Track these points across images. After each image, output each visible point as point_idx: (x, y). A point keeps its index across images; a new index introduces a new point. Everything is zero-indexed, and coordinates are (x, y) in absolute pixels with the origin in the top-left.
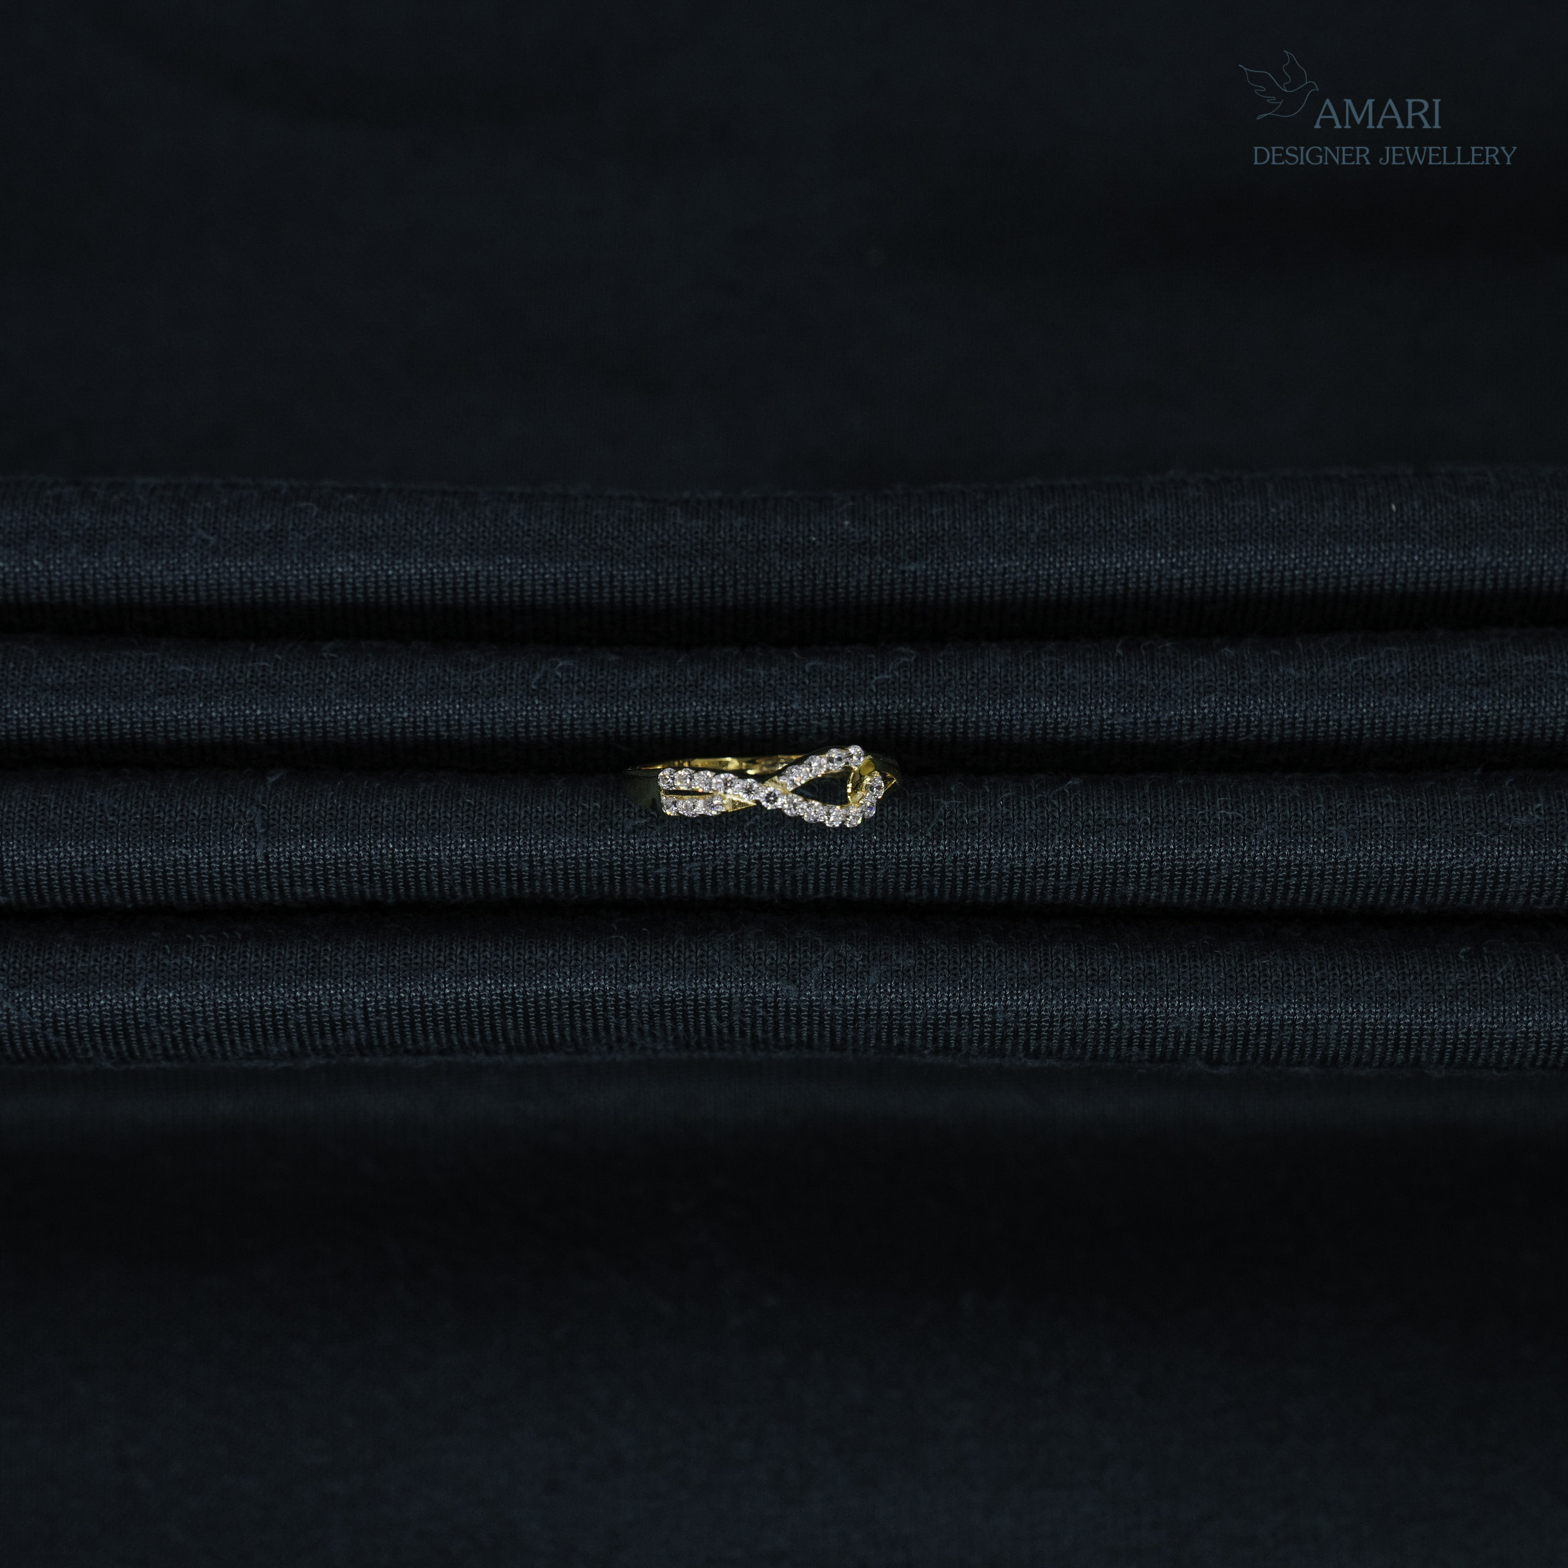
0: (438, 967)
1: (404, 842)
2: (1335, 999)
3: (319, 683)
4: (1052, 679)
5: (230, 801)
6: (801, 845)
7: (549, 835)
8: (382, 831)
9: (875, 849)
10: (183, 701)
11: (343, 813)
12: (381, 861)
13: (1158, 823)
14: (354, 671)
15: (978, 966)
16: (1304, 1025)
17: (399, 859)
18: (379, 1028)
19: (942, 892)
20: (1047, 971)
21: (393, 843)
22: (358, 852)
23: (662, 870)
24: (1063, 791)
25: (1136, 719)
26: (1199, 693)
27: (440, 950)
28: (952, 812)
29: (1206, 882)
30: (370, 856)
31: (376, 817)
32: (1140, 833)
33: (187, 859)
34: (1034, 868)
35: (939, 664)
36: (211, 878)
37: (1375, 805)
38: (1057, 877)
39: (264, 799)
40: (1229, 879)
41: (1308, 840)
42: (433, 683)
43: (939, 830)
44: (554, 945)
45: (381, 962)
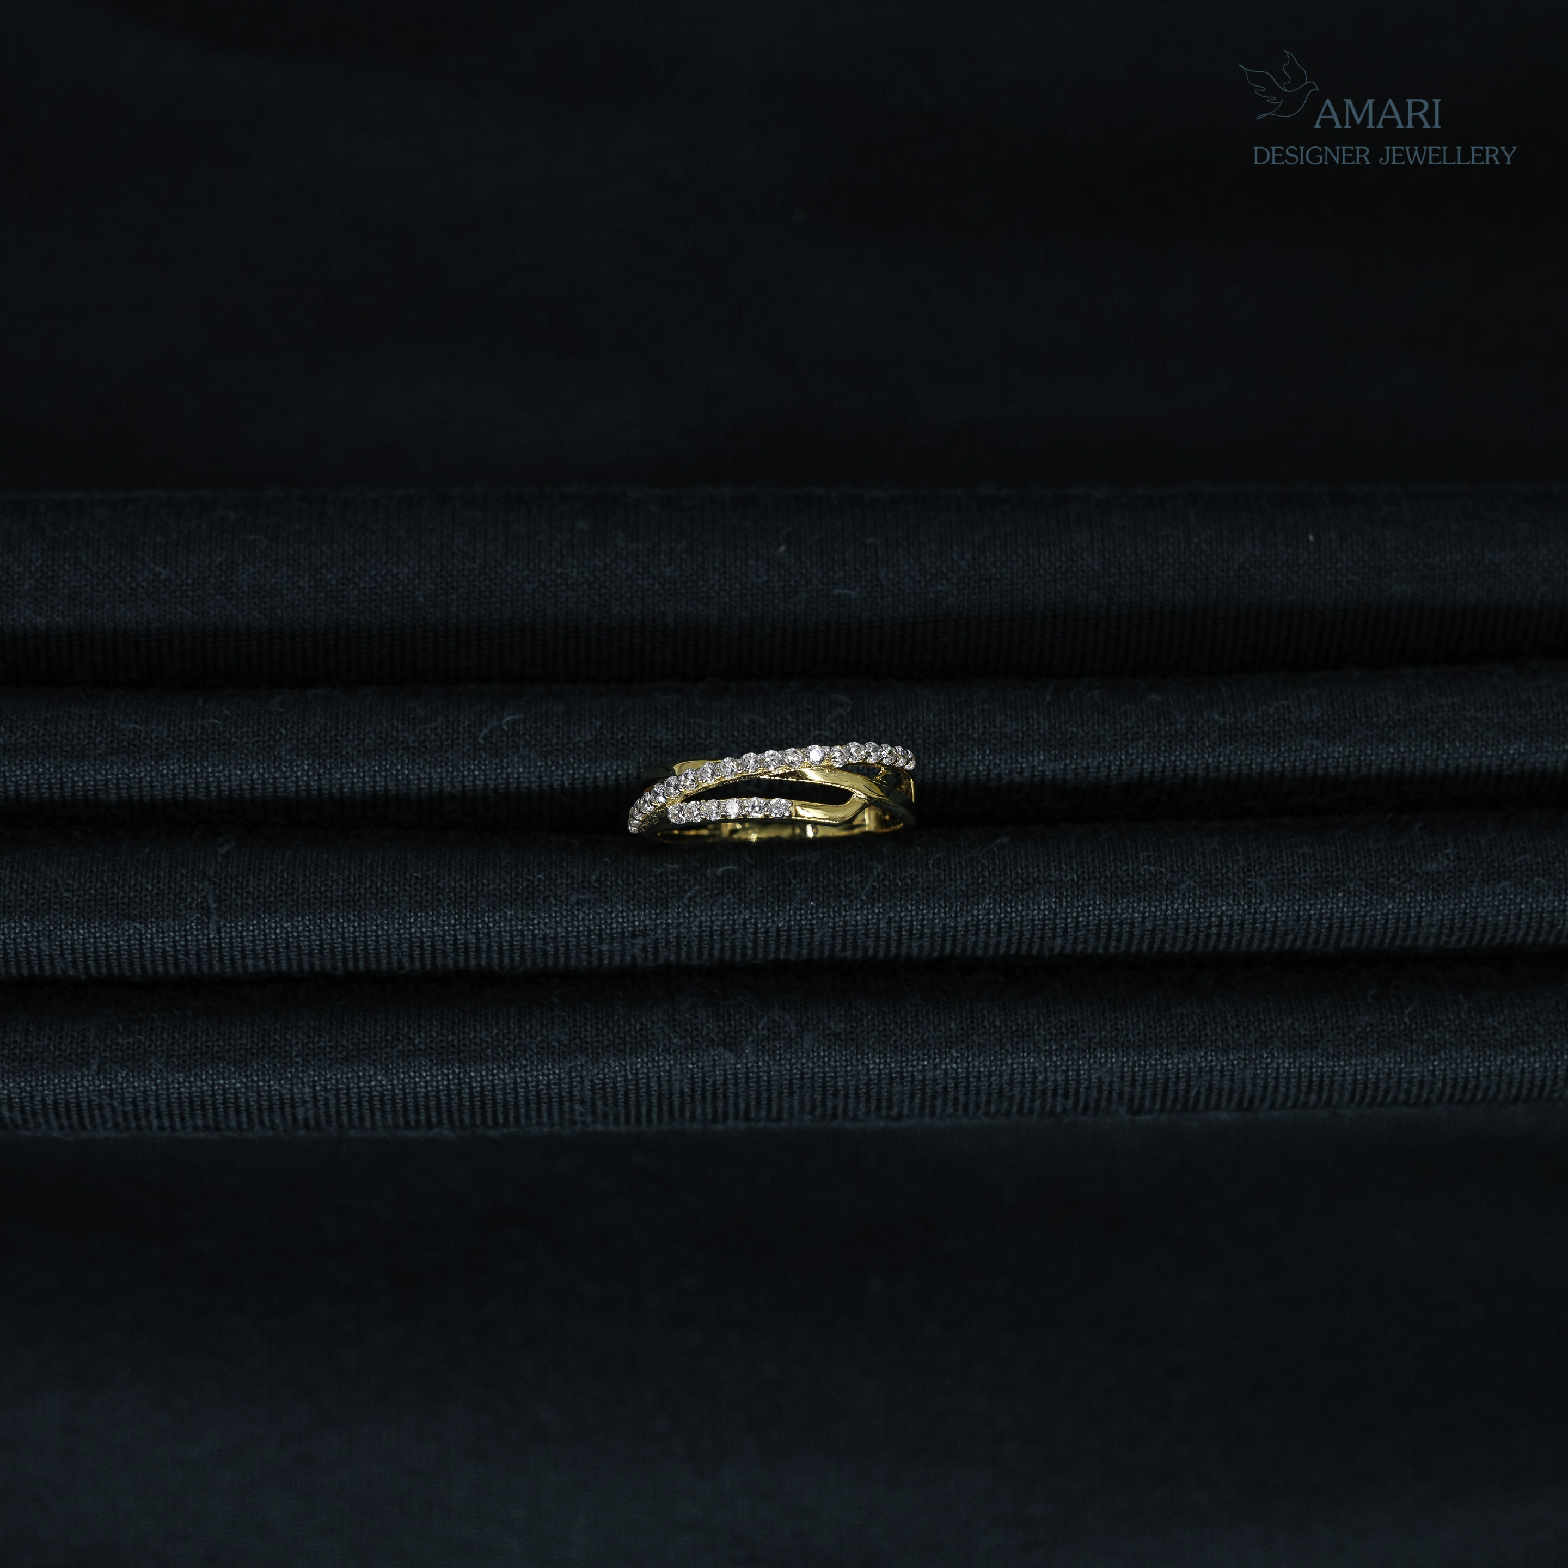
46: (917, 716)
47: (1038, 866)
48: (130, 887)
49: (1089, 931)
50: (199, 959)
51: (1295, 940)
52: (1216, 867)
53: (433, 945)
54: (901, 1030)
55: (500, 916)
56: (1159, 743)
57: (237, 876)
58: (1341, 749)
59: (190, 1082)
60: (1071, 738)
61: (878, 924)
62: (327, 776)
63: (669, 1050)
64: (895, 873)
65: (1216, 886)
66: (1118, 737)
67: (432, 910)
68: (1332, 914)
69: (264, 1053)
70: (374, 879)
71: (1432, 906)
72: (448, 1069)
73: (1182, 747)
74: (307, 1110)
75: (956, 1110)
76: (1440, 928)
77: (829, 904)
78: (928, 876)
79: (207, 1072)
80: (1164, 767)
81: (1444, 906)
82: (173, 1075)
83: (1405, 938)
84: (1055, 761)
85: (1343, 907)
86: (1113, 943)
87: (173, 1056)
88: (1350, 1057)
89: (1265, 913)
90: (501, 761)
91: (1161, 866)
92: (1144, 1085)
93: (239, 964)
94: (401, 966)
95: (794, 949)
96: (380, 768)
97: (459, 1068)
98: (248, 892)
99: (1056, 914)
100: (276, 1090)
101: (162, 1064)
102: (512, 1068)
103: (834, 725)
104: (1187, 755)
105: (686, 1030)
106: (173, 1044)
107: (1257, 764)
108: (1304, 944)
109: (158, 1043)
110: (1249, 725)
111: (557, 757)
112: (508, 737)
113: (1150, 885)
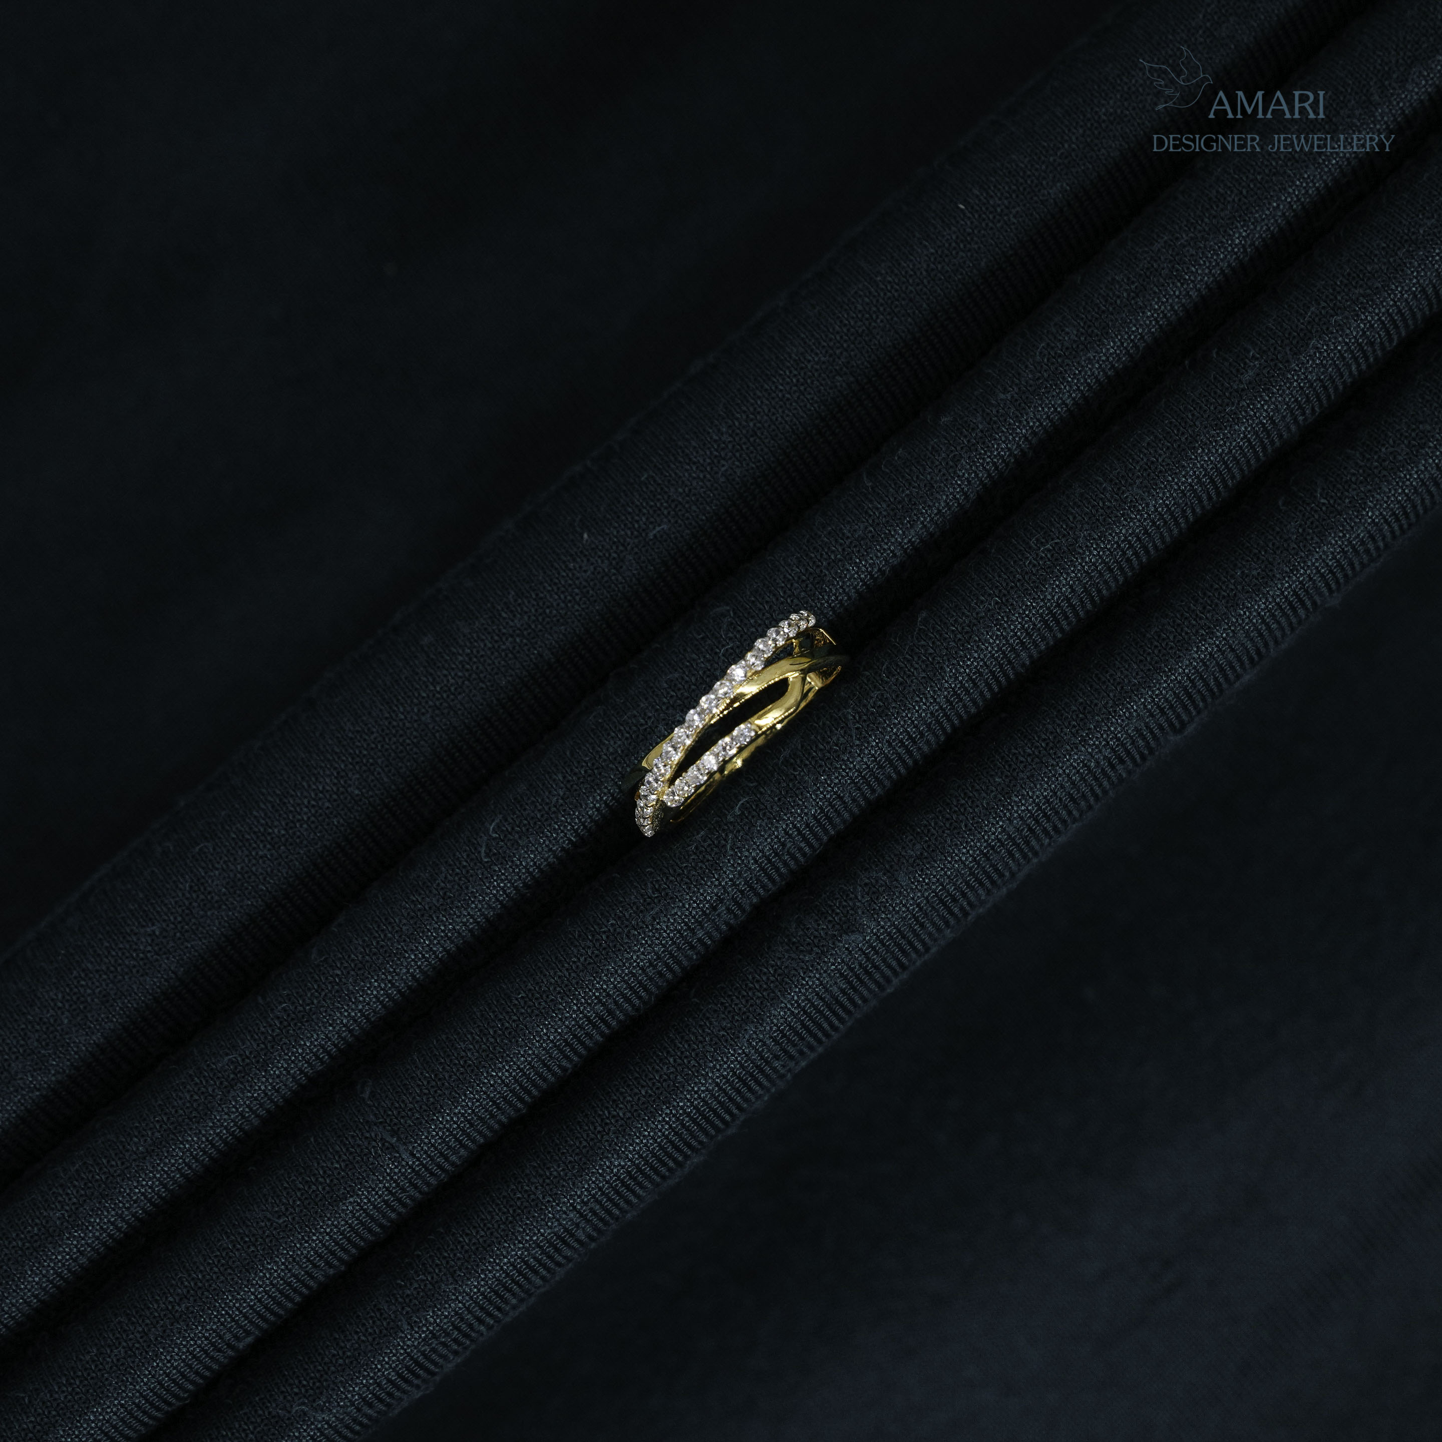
46: (785, 577)
47: (963, 613)
48: (322, 1177)
49: (1039, 629)
50: (415, 1187)
51: (1193, 511)
52: (1093, 506)
53: (575, 1036)
54: (963, 814)
55: (606, 975)
56: (976, 450)
57: (392, 1104)
58: (1112, 344)
59: (483, 1280)
60: (910, 500)
61: (882, 753)
62: (397, 978)
63: (808, 968)
64: (865, 706)
65: (1104, 520)
66: (944, 471)
67: (553, 1011)
68: (1205, 470)
69: (518, 1215)
70: (493, 1024)
71: (1274, 403)
72: (661, 1115)
73: (995, 439)
74: (583, 1229)
75: (1051, 837)
76: (1292, 414)
77: (836, 768)
78: (890, 688)
79: (489, 1262)
80: (994, 464)
81: (1281, 396)
82: (467, 1285)
83: (1272, 442)
84: (912, 526)
85: (1209, 458)
86: (1064, 623)
87: (455, 1271)
88: (1305, 562)
89: (1156, 510)
90: (512, 861)
91: (1053, 539)
92: (1171, 707)
93: (446, 1166)
94: (564, 1069)
95: (837, 820)
96: (430, 941)
97: (667, 1108)
98: (410, 1110)
99: (1005, 638)
100: (549, 1234)
101: (452, 1284)
102: (705, 1076)
103: (730, 635)
104: (1004, 442)
105: (809, 944)
106: (447, 1263)
107: (1059, 405)
108: (1203, 507)
109: (437, 1271)
110: (1031, 382)
111: (550, 825)
112: (502, 841)
113: (1056, 560)
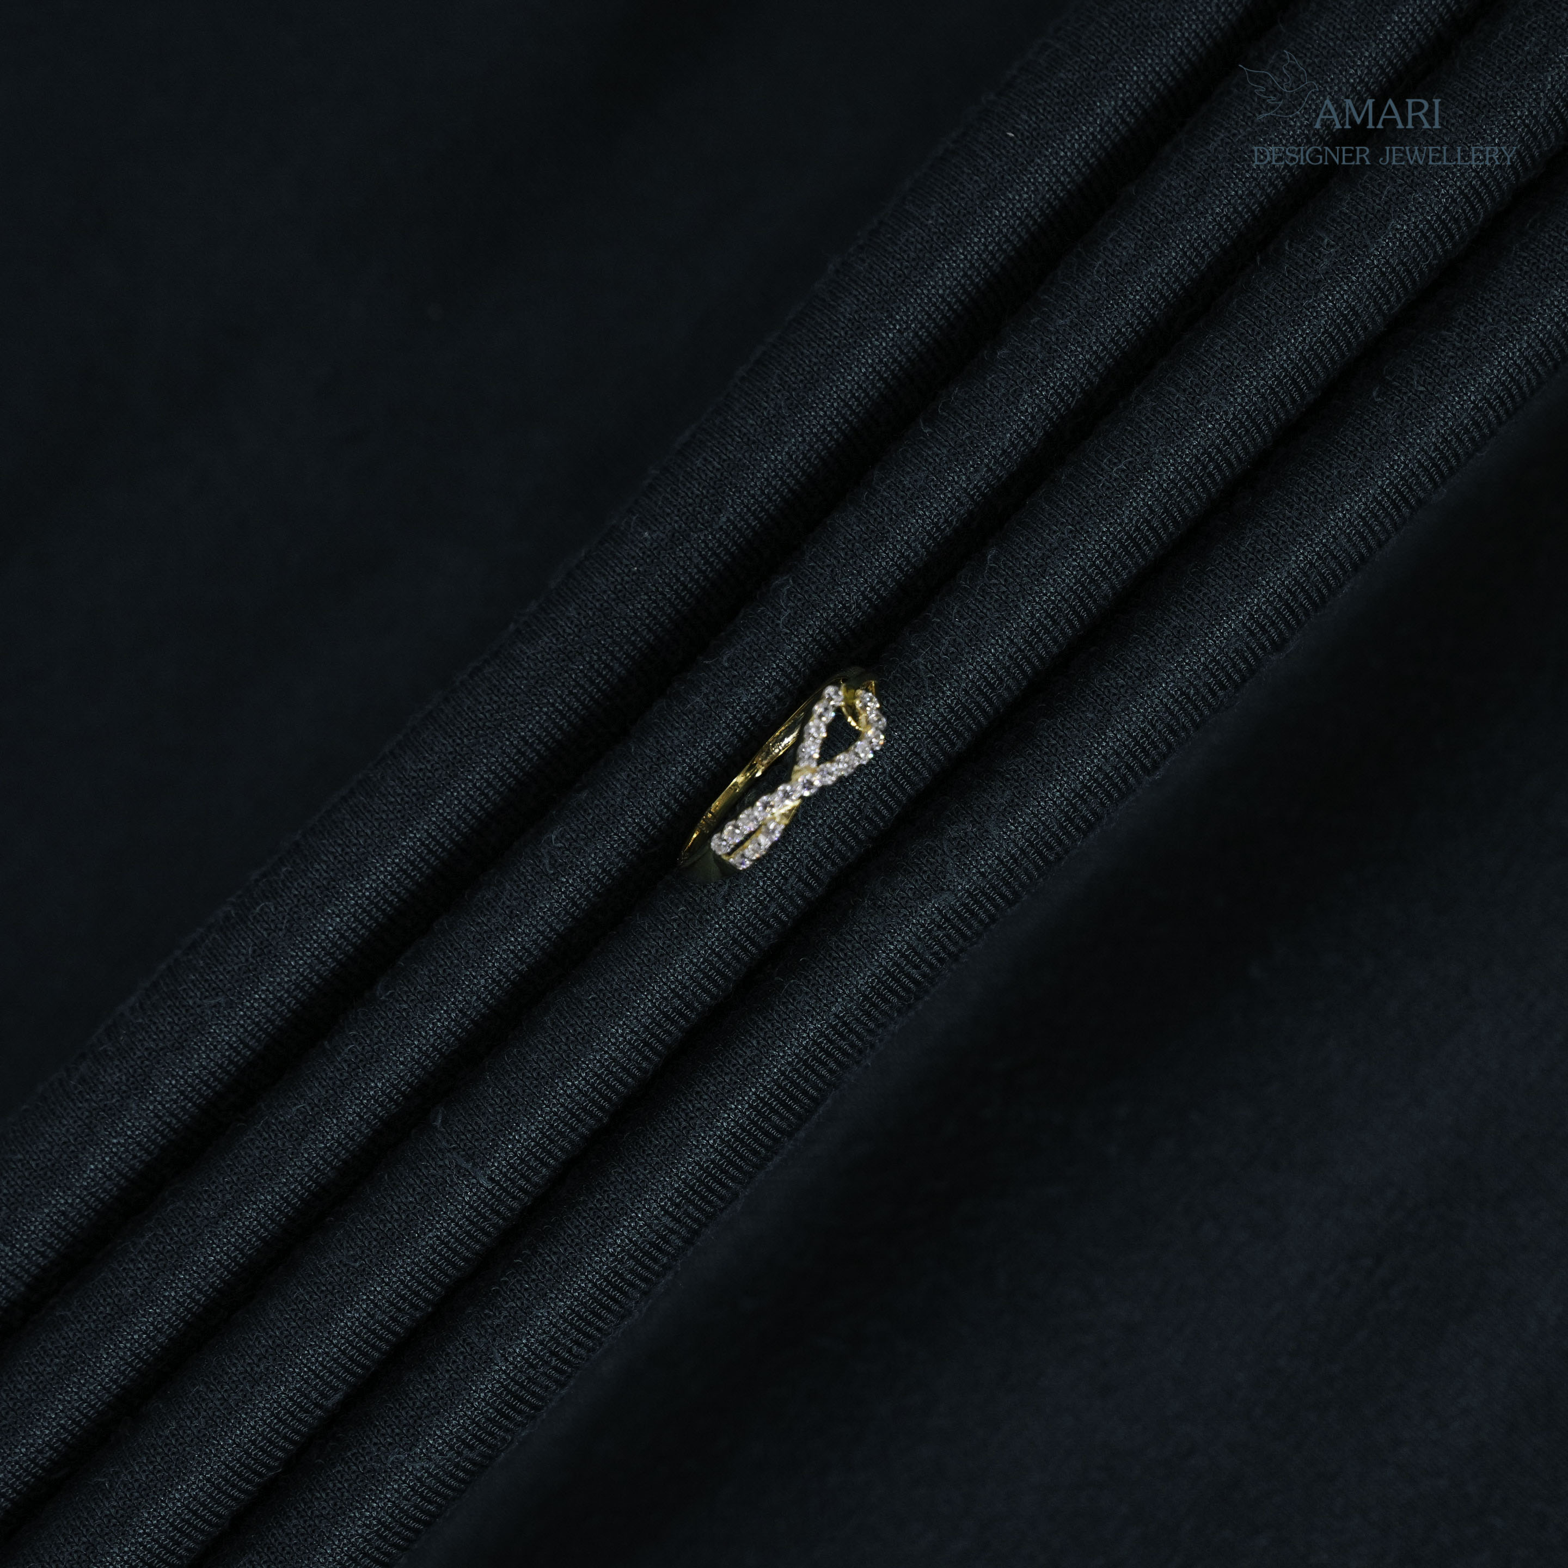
0: (688, 1132)
1: (576, 1071)
2: (1323, 518)
3: (401, 1022)
4: (902, 497)
5: (426, 1167)
6: (851, 792)
7: (670, 964)
8: (553, 1080)
9: (904, 741)
10: (319, 1131)
11: (513, 1096)
12: (573, 1101)
13: (1079, 523)
14: (415, 989)
15: (1057, 750)
16: (1320, 558)
17: (584, 1086)
18: (689, 1216)
19: (979, 724)
20: (1107, 703)
21: (569, 1080)
22: (551, 1111)
23: (773, 908)
24: (991, 568)
25: (987, 465)
26: (1013, 403)
27: (677, 1119)
28: (930, 661)
29: (1152, 528)
30: (562, 1105)
31: (539, 1074)
32: (1074, 543)
33: (438, 1238)
34: (1026, 641)
35: (813, 567)
36: (468, 1233)
37: (1214, 356)
38: (1047, 631)
39: (448, 1141)
40: (1166, 510)
41: (1193, 428)
42: (479, 941)
43: (934, 684)
44: (751, 1035)
45: (645, 1170)
